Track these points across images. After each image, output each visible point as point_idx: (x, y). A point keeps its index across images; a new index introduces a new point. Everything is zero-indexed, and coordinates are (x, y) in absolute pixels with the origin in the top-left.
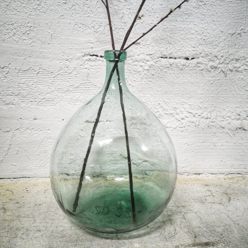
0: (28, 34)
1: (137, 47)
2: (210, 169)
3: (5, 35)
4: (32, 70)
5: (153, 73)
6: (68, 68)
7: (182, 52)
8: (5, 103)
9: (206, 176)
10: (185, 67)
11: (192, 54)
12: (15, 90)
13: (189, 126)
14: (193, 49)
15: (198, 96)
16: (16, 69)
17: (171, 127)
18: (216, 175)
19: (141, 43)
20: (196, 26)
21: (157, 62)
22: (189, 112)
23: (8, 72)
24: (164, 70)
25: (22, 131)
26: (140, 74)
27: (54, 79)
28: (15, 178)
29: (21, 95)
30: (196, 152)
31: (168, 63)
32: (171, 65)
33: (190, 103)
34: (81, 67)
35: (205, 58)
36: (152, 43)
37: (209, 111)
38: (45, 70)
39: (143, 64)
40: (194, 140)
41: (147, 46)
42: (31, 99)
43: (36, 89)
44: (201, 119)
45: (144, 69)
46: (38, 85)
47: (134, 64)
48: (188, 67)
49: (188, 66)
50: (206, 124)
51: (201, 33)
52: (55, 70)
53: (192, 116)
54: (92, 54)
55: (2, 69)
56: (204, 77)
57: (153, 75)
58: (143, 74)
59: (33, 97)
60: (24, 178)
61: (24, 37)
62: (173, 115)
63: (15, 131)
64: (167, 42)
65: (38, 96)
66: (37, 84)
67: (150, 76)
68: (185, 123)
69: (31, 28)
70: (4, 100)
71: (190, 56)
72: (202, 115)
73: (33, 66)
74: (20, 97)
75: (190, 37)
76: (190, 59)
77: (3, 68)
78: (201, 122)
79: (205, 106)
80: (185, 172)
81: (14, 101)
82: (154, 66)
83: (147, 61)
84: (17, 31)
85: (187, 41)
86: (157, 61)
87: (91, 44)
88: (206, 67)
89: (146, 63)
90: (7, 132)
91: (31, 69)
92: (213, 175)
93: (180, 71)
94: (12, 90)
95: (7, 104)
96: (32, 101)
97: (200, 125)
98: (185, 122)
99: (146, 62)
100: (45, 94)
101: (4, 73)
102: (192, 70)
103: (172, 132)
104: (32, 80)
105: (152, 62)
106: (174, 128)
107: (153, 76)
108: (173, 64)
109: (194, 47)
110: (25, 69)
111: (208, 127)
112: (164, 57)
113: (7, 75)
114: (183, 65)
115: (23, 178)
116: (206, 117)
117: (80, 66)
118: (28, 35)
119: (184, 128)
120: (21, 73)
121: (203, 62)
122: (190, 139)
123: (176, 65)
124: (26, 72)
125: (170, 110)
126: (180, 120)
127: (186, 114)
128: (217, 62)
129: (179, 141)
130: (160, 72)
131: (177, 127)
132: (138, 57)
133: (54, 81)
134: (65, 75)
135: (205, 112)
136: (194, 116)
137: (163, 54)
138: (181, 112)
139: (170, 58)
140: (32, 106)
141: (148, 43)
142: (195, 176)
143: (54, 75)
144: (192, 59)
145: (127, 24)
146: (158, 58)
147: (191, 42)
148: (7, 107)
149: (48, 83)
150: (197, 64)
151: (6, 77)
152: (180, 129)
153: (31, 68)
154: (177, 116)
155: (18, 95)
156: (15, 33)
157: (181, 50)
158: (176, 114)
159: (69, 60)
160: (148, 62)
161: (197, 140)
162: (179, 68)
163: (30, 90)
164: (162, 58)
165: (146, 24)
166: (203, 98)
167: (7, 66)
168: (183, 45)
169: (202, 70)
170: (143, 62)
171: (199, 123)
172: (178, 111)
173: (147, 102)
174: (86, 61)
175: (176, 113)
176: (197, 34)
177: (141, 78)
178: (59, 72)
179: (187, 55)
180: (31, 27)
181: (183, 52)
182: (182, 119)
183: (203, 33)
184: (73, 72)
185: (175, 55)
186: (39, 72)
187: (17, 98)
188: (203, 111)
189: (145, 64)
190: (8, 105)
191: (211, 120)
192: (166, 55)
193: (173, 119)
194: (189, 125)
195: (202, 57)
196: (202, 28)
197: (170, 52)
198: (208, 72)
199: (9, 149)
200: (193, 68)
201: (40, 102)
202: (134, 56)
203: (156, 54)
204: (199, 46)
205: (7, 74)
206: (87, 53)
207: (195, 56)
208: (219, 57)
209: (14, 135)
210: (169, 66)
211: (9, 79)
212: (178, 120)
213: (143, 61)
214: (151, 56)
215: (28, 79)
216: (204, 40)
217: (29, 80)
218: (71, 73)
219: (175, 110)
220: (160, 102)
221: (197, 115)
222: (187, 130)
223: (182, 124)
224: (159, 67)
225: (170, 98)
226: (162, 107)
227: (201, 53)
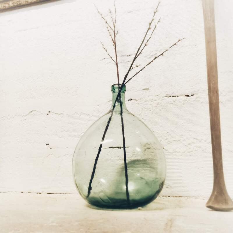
0: (76, 92)
1: (147, 91)
3: (63, 94)
5: (160, 109)
6: (99, 111)
8: (59, 137)
10: (186, 102)
11: (191, 91)
12: (66, 128)
13: (197, 151)
14: (191, 88)
16: (67, 114)
17: (179, 152)
19: (150, 89)
21: (163, 101)
22: (195, 138)
24: (169, 105)
25: (67, 157)
26: (150, 111)
29: (69, 131)
31: (171, 100)
32: (174, 101)
33: (195, 131)
36: (158, 87)
38: (84, 113)
39: (152, 103)
41: (154, 90)
42: (75, 134)
43: (78, 126)
45: (152, 106)
47: (145, 103)
48: (189, 102)
52: (91, 113)
53: (198, 142)
55: (59, 115)
57: (160, 110)
58: (152, 111)
59: (76, 132)
61: (73, 94)
63: (63, 157)
64: (169, 85)
65: (79, 131)
66: (79, 123)
67: (158, 111)
70: (59, 135)
71: (190, 93)
72: (208, 141)
73: (77, 111)
74: (69, 133)
76: (190, 95)
78: (207, 146)
81: (64, 136)
82: (160, 103)
83: (155, 100)
89: (154, 102)
90: (59, 157)
93: (183, 106)
94: (64, 128)
97: (207, 150)
98: (192, 147)
99: (153, 101)
101: (60, 118)
103: (181, 156)
104: (76, 120)
105: (159, 100)
106: (183, 153)
108: (176, 101)
109: (192, 86)
110: (72, 114)
114: (184, 100)
119: (192, 152)
120: (70, 116)
121: (202, 96)
122: (199, 163)
123: (178, 101)
124: (73, 116)
125: (178, 138)
126: (187, 145)
127: (192, 140)
130: (166, 108)
131: (185, 151)
132: (147, 98)
133: (90, 120)
136: (200, 142)
137: (167, 94)
138: (187, 138)
139: (173, 96)
141: (155, 88)
143: (90, 116)
144: (192, 95)
145: (138, 77)
146: (163, 97)
147: (189, 83)
148: (60, 140)
149: (86, 122)
151: (61, 120)
152: (188, 153)
153: (76, 113)
155: (67, 131)
156: (68, 93)
157: (181, 90)
158: (183, 141)
159: (100, 105)
162: (181, 103)
164: (166, 97)
167: (63, 113)
168: (182, 86)
169: (202, 103)
170: (152, 101)
171: (206, 148)
172: (185, 138)
173: (157, 132)
177: (151, 113)
178: (93, 114)
179: (187, 92)
180: (78, 87)
181: (183, 91)
182: (190, 144)
183: (198, 75)
185: (177, 94)
186: (80, 115)
187: (66, 134)
188: (209, 137)
192: (169, 95)
193: (181, 145)
194: (197, 149)
197: (172, 92)
200: (193, 102)
202: (144, 98)
203: (161, 94)
204: (196, 85)
205: (62, 118)
207: (194, 93)
209: (63, 159)
210: (173, 102)
211: (63, 121)
212: (186, 146)
214: (158, 96)
215: (74, 120)
216: (200, 80)
218: (101, 114)
219: (182, 137)
220: (168, 131)
221: (203, 141)
222: (195, 154)
223: (190, 149)
224: (164, 104)
225: (176, 128)
226: (170, 135)
227: (198, 90)
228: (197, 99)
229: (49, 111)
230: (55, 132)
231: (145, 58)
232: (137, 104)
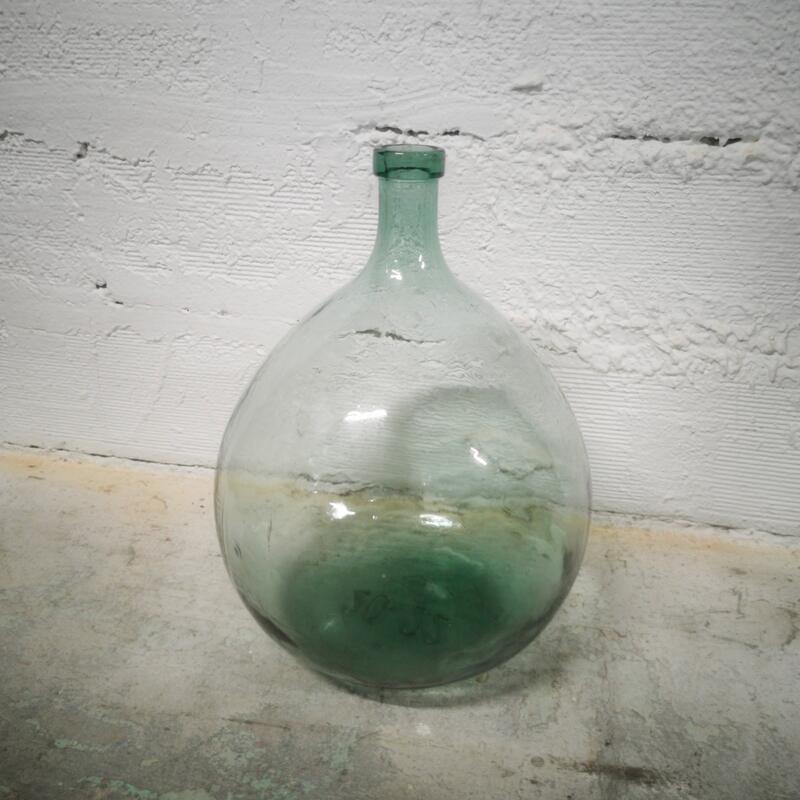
0: (197, 63)
1: (529, 99)
2: (767, 517)
3: (136, 65)
4: (212, 173)
5: (582, 190)
6: (310, 168)
7: (692, 118)
8: (146, 264)
9: (751, 537)
10: (699, 170)
11: (731, 125)
12: (169, 228)
13: (702, 373)
14: (736, 106)
15: (745, 273)
16: (168, 168)
17: (633, 371)
18: (789, 539)
19: (545, 87)
20: (752, 22)
21: (598, 154)
22: (703, 327)
23: (150, 176)
24: (620, 179)
25: (192, 343)
26: (538, 193)
27: (272, 199)
28: (179, 465)
29: (186, 243)
30: (719, 458)
31: (635, 157)
32: (647, 163)
33: (708, 298)
34: (348, 164)
35: (781, 141)
36: (582, 86)
37: (782, 329)
38: (245, 172)
39: (546, 160)
40: (717, 419)
41: (566, 96)
42: (211, 255)
43: (223, 226)
44: (749, 354)
45: (549, 175)
46: (228, 217)
47: (518, 158)
48: (713, 171)
49: (714, 167)
50: (766, 370)
51: (772, 49)
52: (274, 175)
53: (714, 340)
54: (381, 124)
55: (132, 167)
56: (771, 207)
57: (581, 196)
58: (546, 194)
59: (217, 251)
61: (186, 73)
62: (646, 331)
63: (173, 341)
64: (638, 82)
65: (230, 247)
66: (227, 214)
67: (572, 199)
68: (687, 363)
69: (204, 45)
70: (144, 255)
71: (723, 131)
72: (753, 342)
73: (213, 159)
74: (184, 248)
75: (726, 63)
76: (723, 140)
77: (136, 164)
78: (745, 361)
79: (769, 311)
80: (677, 514)
81: (168, 260)
82: (584, 165)
83: (563, 149)
84: (167, 54)
85: (714, 78)
86: (599, 151)
87: (379, 94)
88: (783, 173)
89: (557, 156)
90: (156, 341)
91: (208, 168)
92: (779, 539)
93: (681, 186)
94: (162, 227)
95: (151, 267)
96: (214, 263)
97: (741, 374)
98: (687, 359)
99: (557, 152)
100: (247, 243)
101: (141, 179)
102: (726, 180)
103: (637, 386)
104: (211, 200)
105: (581, 151)
106: (647, 375)
107: (581, 202)
108: (656, 160)
109: (741, 100)
110: (193, 169)
111: (773, 382)
112: (624, 134)
113: (148, 184)
114: (691, 165)
115: (200, 466)
116: (767, 348)
117: (347, 161)
118: (197, 67)
119: (681, 378)
120: (183, 179)
121: (772, 155)
122: (699, 415)
123: (667, 165)
124: (196, 177)
125: (636, 317)
126: (668, 349)
127: (690, 331)
129: (660, 417)
130: (607, 188)
131: (655, 371)
132: (529, 134)
133: (272, 204)
134: (304, 190)
135: (766, 332)
136: (721, 342)
137: (620, 124)
138: (674, 323)
139: (647, 138)
140: (214, 276)
141: (569, 86)
142: (710, 531)
143: (273, 189)
144: (731, 141)
145: (496, 21)
146: (600, 139)
147: (731, 82)
148: (151, 274)
149: (255, 211)
150: (745, 163)
151: (144, 192)
152: (665, 378)
153: (208, 165)
154: (658, 338)
155: (177, 243)
156: (160, 61)
157: (690, 112)
158: (657, 330)
159: (314, 143)
160: (565, 154)
161: (727, 421)
162: (676, 173)
163: (209, 230)
164: (616, 137)
165: (567, 19)
166: (762, 281)
167: (146, 158)
168: (697, 93)
169: (766, 184)
170: (548, 153)
171: (736, 368)
172: (663, 321)
173: (557, 284)
174: (364, 148)
175: (656, 327)
176: (756, 52)
177: (540, 206)
178: (285, 180)
179: (712, 126)
180: (204, 40)
181: (696, 119)
182: (678, 348)
183: (778, 48)
184: (326, 181)
185: (665, 128)
186: (229, 179)
187: (177, 252)
188: (759, 327)
189: (556, 160)
190: (154, 269)
191: (784, 359)
192: (631, 129)
193: (646, 344)
194: (701, 368)
195: (770, 135)
196: (777, 29)
197: (646, 118)
198: (790, 192)
199: (161, 388)
200: (731, 174)
201: (236, 267)
202: (516, 132)
203: (594, 125)
204: (758, 95)
205: (146, 181)
206: (367, 123)
207: (742, 133)
209: (173, 352)
210: (642, 167)
211: (154, 196)
212: (664, 351)
213: (547, 148)
214: (578, 132)
215: (203, 197)
216: (783, 74)
217: (204, 200)
218: (321, 183)
219: (654, 317)
220: (602, 288)
221: (731, 339)
222: (692, 384)
223: (676, 364)
224: (602, 171)
225: (636, 277)
226: (608, 302)
227: (765, 123)
228: (751, 165)
229: (82, 141)
230: (126, 240)
232: (480, 159)
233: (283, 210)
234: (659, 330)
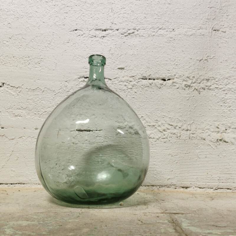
0: (39, 63)
1: (122, 71)
2: (197, 182)
3: (23, 64)
4: (39, 90)
5: (136, 91)
6: (66, 88)
7: (159, 74)
8: (14, 115)
9: (194, 189)
10: (162, 86)
11: (168, 76)
12: (24, 105)
13: (171, 137)
14: (168, 72)
15: (177, 110)
16: (27, 89)
17: (154, 138)
18: (204, 189)
19: (125, 69)
20: (169, 55)
21: (138, 82)
22: (169, 125)
23: (21, 91)
24: (145, 88)
25: (24, 139)
26: (125, 92)
27: (55, 96)
28: (11, 184)
29: (28, 109)
30: (180, 163)
31: (148, 83)
32: (150, 84)
33: (170, 117)
35: (179, 79)
36: (134, 68)
37: (189, 124)
38: (48, 89)
39: (127, 84)
40: (177, 151)
41: (130, 70)
42: (35, 112)
43: (40, 104)
44: (182, 131)
45: (128, 87)
46: (42, 101)
47: (120, 84)
48: (165, 86)
49: (166, 85)
50: (187, 135)
51: (174, 60)
52: (56, 89)
53: (173, 128)
54: (86, 76)
55: (16, 89)
56: (180, 94)
57: (136, 92)
58: (127, 92)
59: (37, 111)
60: (19, 184)
61: (36, 66)
62: (156, 126)
63: (18, 139)
64: (146, 67)
65: (41, 109)
66: (42, 100)
67: (133, 93)
68: (167, 135)
69: (42, 59)
70: (14, 113)
71: (166, 77)
72: (183, 128)
73: (40, 86)
74: (27, 110)
75: (164, 63)
76: (166, 79)
77: (17, 88)
78: (182, 133)
79: (184, 119)
80: (172, 184)
81: (21, 114)
82: (136, 85)
83: (131, 81)
84: (32, 61)
85: (163, 66)
86: (139, 82)
87: (86, 69)
88: (181, 86)
89: (129, 83)
90: (12, 139)
91: (38, 88)
92: (201, 189)
94: (21, 105)
95: (15, 116)
96: (35, 114)
97: (181, 137)
98: (167, 134)
99: (129, 82)
100: (46, 108)
101: (18, 92)
102: (169, 88)
103: (155, 143)
104: (38, 97)
105: (135, 82)
106: (158, 139)
107: (136, 94)
108: (152, 84)
109: (169, 70)
110: (34, 89)
111: (189, 138)
112: (144, 78)
113: (20, 93)
114: (160, 84)
116: (186, 129)
117: (76, 85)
118: (39, 64)
119: (166, 139)
120: (30, 91)
121: (178, 82)
122: (173, 150)
123: (155, 85)
124: (34, 91)
125: (153, 123)
126: (162, 131)
127: (167, 126)
128: (190, 81)
129: (163, 152)
130: (141, 90)
131: (159, 138)
132: (122, 78)
133: (55, 97)
134: (64, 93)
135: (185, 125)
136: (175, 128)
137: (143, 76)
138: (162, 124)
139: (149, 79)
140: (35, 118)
141: (131, 68)
142: (182, 189)
143: (55, 93)
144: (168, 80)
145: (113, 55)
146: (139, 79)
147: (166, 67)
148: (15, 118)
149: (50, 99)
150: (172, 84)
151: (18, 95)
152: (162, 140)
153: (38, 87)
154: (159, 128)
155: (25, 109)
156: (29, 63)
157: (158, 73)
158: (158, 126)
159: (68, 81)
160: (131, 83)
161: (180, 152)
162: (157, 87)
163: (35, 105)
164: (142, 79)
165: (129, 55)
166: (181, 112)
167: (21, 86)
168: (159, 69)
169: (178, 88)
170: (127, 82)
171: (180, 135)
172: (160, 123)
174: (81, 82)
175: (158, 125)
176: (170, 61)
177: (126, 95)
178: (59, 91)
179: (163, 76)
180: (42, 58)
181: (160, 74)
182: (164, 130)
183: (175, 60)
184: (70, 91)
185: (153, 77)
186: (44, 91)
187: (24, 111)
188: (183, 124)
189: (129, 84)
190: (17, 117)
191: (191, 132)
192: (146, 77)
193: (156, 130)
194: (171, 136)
195: (177, 78)
196: (174, 56)
197: (149, 74)
198: (183, 90)
199: (11, 155)
200: (169, 86)
201: (42, 115)
202: (119, 78)
203: (137, 76)
204: (172, 69)
205: (19, 92)
206: (82, 76)
207: (171, 77)
208: (191, 78)
209: (17, 142)
210: (149, 85)
211: (21, 96)
213: (127, 81)
214: (134, 77)
215: (35, 96)
216: (177, 65)
217: (36, 97)
218: (69, 91)
219: (157, 123)
220: (143, 116)
221: (177, 127)
222: (169, 141)
223: (164, 135)
224: (140, 86)
225: (151, 112)
226: (145, 119)
227: (175, 75)
228: (174, 84)
229: (3, 82)
230: (9, 109)
231: (122, 35)
232: (111, 84)
233: (57, 99)
234: (159, 126)
